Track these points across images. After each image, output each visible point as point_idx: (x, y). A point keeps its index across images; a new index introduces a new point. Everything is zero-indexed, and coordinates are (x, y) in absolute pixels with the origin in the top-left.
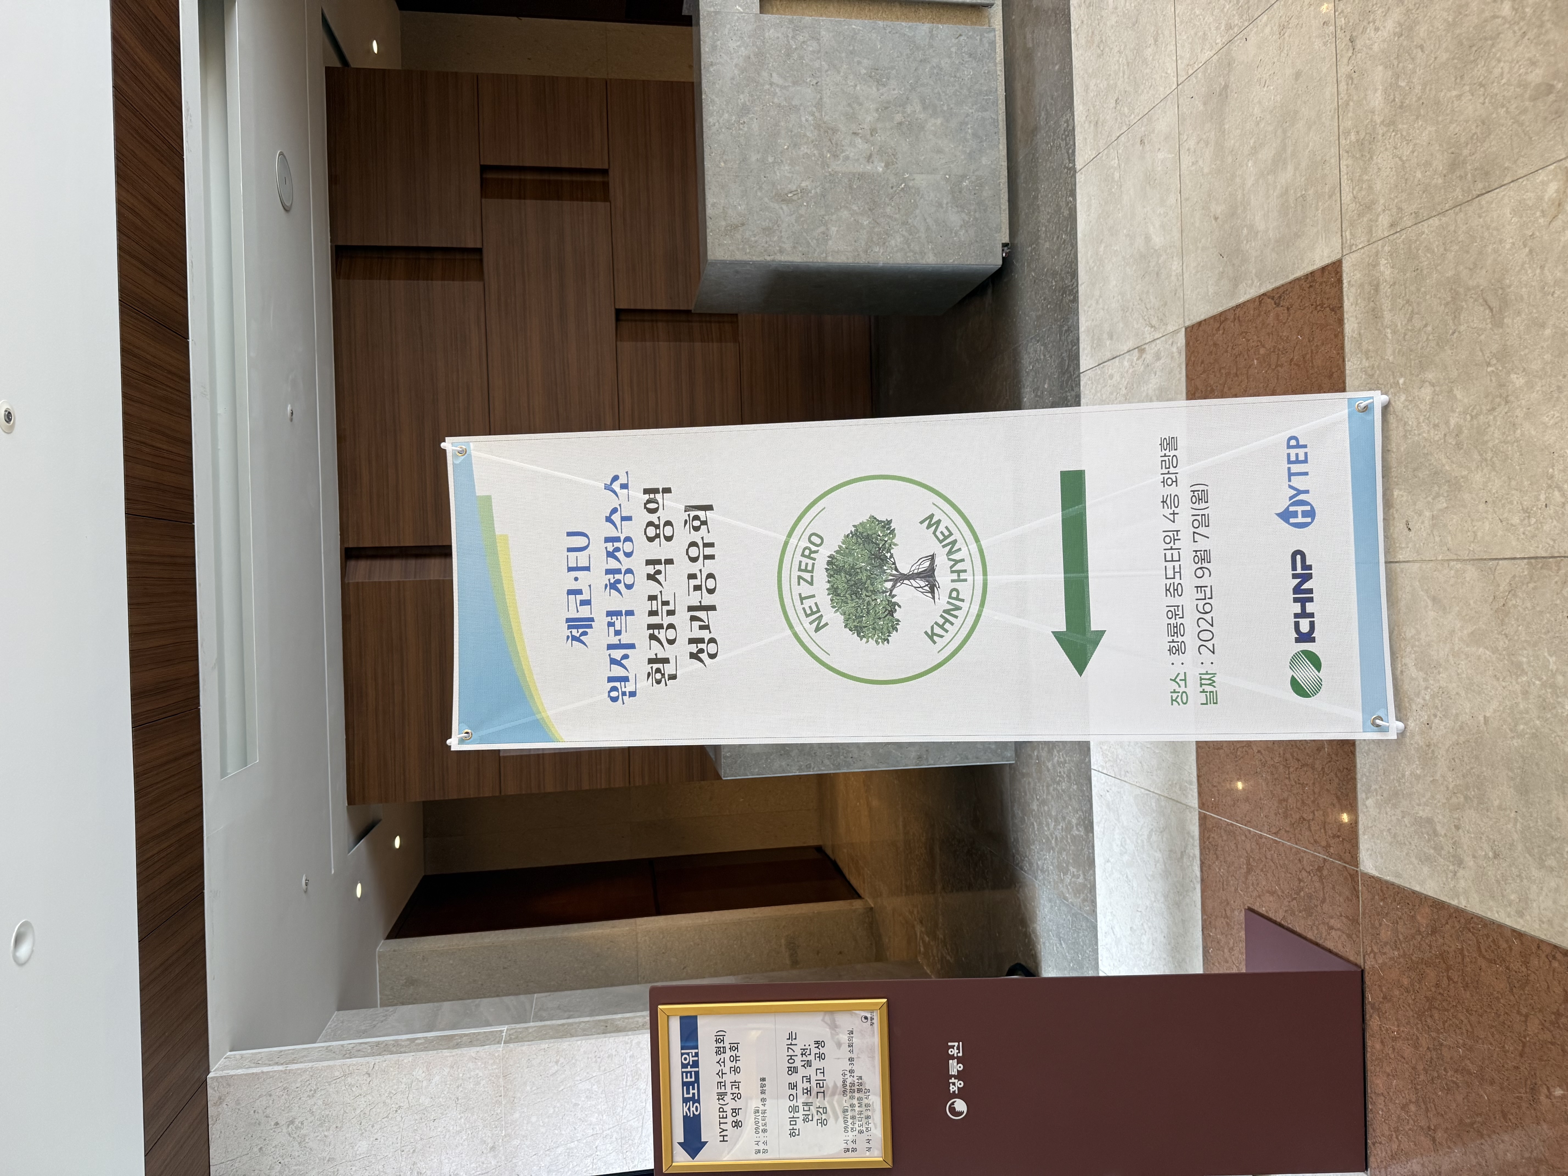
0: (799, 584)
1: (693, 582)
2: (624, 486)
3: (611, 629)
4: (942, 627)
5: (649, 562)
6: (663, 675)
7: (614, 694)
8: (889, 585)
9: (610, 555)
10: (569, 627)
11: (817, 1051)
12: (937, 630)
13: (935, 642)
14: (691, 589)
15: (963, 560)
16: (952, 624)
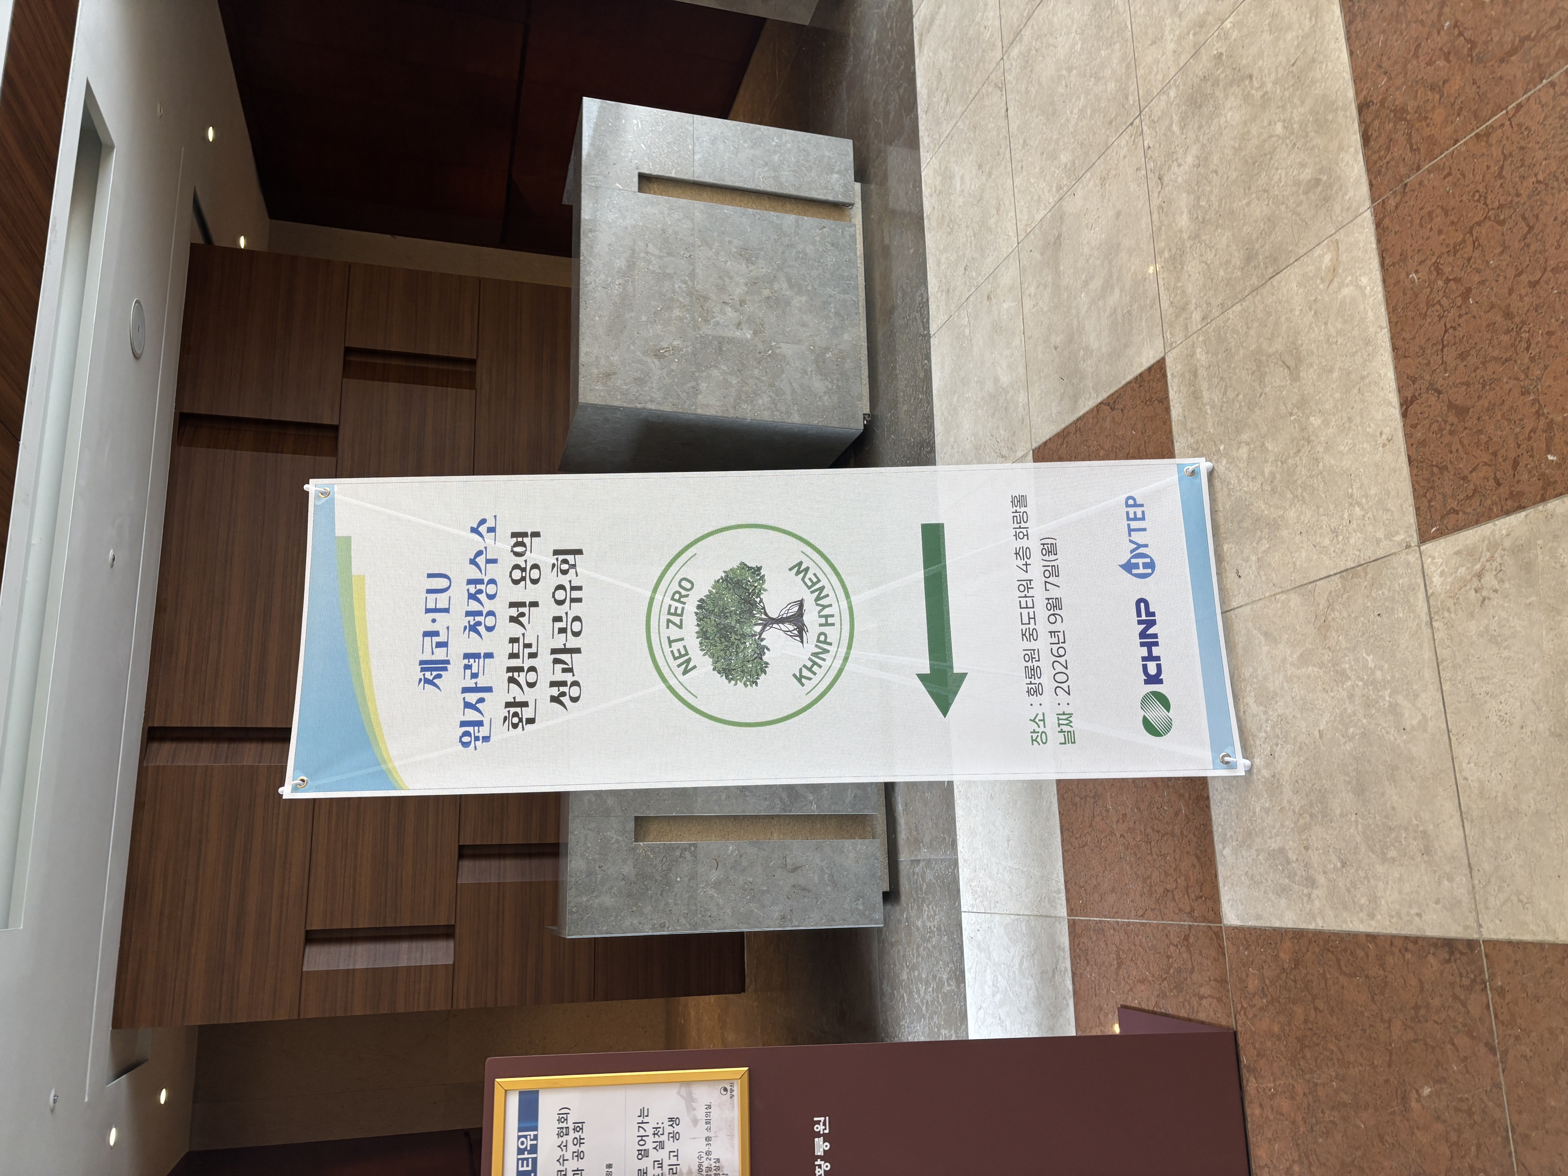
0: (668, 627)
1: (558, 625)
2: (491, 530)
3: (468, 672)
4: (810, 669)
5: (512, 605)
6: (521, 720)
7: (466, 739)
8: (758, 629)
9: (472, 597)
10: (423, 670)
11: (671, 1129)
12: (805, 673)
13: (803, 685)
14: (556, 631)
15: (830, 605)
16: (820, 666)
